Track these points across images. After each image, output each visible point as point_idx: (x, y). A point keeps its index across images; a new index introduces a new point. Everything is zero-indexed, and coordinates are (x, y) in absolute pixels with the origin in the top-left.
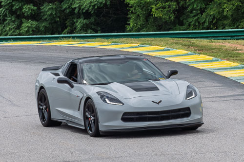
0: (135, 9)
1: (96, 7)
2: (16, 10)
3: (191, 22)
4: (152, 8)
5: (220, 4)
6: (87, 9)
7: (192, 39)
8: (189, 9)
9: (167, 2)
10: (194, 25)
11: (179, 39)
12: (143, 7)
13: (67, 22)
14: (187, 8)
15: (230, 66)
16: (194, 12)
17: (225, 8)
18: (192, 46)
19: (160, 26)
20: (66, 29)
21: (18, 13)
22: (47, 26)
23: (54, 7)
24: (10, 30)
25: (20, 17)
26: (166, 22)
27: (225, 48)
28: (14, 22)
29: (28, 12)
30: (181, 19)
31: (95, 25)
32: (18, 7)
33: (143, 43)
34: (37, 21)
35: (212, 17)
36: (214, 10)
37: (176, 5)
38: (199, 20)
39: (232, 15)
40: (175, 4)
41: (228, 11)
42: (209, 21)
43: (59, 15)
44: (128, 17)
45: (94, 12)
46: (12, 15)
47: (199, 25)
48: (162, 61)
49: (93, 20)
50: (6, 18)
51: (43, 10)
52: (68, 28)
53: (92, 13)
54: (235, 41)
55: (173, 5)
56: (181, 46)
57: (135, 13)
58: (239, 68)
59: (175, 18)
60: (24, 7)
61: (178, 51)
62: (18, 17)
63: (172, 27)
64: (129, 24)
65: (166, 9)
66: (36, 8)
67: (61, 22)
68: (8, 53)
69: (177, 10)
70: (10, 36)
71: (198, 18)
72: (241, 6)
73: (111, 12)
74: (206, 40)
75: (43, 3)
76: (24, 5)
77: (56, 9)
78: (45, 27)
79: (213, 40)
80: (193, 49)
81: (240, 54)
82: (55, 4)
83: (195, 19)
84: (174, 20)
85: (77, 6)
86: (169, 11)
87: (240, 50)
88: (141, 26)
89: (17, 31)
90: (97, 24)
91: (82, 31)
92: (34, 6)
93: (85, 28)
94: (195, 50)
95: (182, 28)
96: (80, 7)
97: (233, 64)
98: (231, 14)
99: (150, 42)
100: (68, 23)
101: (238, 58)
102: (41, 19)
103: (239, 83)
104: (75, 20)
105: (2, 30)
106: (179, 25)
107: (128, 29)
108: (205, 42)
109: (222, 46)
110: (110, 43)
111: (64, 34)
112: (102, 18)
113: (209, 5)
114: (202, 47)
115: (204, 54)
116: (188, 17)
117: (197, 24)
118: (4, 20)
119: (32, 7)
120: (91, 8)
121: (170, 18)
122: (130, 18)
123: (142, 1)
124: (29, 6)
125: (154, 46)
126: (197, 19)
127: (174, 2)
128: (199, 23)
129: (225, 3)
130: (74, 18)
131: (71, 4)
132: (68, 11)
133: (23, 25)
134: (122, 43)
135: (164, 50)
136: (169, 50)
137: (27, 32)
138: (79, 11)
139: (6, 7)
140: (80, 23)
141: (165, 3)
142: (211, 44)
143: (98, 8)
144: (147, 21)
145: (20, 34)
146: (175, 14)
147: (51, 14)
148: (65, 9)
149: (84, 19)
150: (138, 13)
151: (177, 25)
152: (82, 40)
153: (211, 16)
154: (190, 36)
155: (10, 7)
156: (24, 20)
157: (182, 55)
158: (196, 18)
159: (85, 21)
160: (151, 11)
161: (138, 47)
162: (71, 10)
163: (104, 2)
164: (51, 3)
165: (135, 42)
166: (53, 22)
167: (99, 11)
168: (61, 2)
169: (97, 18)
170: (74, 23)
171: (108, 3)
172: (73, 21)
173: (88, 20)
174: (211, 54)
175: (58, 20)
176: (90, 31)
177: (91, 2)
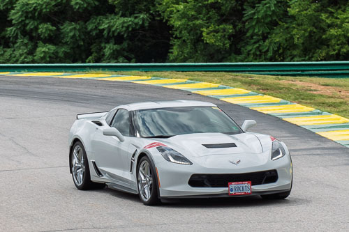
0: (180, 32)
1: (130, 29)
2: (32, 29)
3: (251, 50)
4: (202, 32)
5: (287, 28)
6: (118, 31)
8: (248, 34)
9: (221, 24)
10: (255, 54)
11: (238, 74)
12: (191, 30)
13: (92, 47)
14: (246, 33)
15: (302, 110)
16: (254, 37)
17: (294, 35)
18: (254, 84)
19: (211, 55)
20: (91, 55)
22: (69, 51)
24: (21, 55)
25: (34, 39)
26: (219, 51)
27: (296, 87)
28: (26, 45)
29: (45, 33)
30: (239, 46)
31: (127, 52)
32: (32, 27)
33: (192, 78)
34: (55, 44)
35: (277, 45)
36: (281, 37)
37: (232, 29)
38: (261, 48)
39: (303, 44)
40: (231, 27)
41: (298, 38)
42: (273, 49)
43: (83, 37)
45: (128, 36)
46: (24, 37)
49: (125, 45)
50: (17, 40)
51: (63, 31)
52: (94, 54)
53: (125, 36)
54: (308, 78)
55: (229, 29)
56: (239, 83)
57: (181, 38)
58: (314, 114)
59: (230, 45)
60: (40, 27)
61: (236, 89)
62: (31, 39)
64: (172, 53)
65: (219, 34)
66: (54, 28)
67: (85, 46)
68: (22, 87)
69: (233, 36)
70: (21, 63)
71: (260, 45)
72: (314, 32)
73: (147, 35)
74: (271, 77)
75: (64, 22)
76: (40, 23)
77: (79, 30)
78: (65, 53)
79: (280, 77)
80: (255, 87)
81: (314, 96)
82: (79, 24)
83: (255, 47)
84: (230, 49)
85: (106, 26)
86: (224, 37)
87: (315, 90)
88: (188, 54)
89: (30, 57)
91: (111, 59)
92: (52, 25)
93: (115, 56)
94: (258, 89)
95: (239, 59)
96: (110, 28)
97: (306, 109)
98: (302, 41)
99: (200, 78)
100: (94, 48)
101: (312, 101)
102: (60, 42)
103: (314, 133)
104: (103, 45)
105: (11, 55)
106: (235, 53)
107: (171, 58)
108: (270, 79)
109: (292, 85)
110: (150, 78)
111: (89, 62)
112: (137, 43)
113: (273, 29)
114: (266, 85)
115: (269, 95)
116: (247, 44)
117: (258, 53)
118: (15, 43)
119: (51, 27)
120: (124, 29)
121: (224, 44)
122: (172, 45)
123: (190, 23)
124: (46, 26)
125: (206, 83)
126: (258, 47)
127: (230, 24)
128: (260, 51)
129: (294, 28)
130: (101, 42)
131: (98, 24)
132: (94, 33)
133: (38, 49)
134: (165, 77)
135: (218, 88)
136: (225, 88)
137: (43, 59)
138: (108, 33)
140: (108, 49)
141: (219, 26)
142: (277, 81)
143: (133, 29)
144: (195, 48)
145: (33, 62)
146: (230, 40)
147: (74, 35)
148: (91, 30)
149: (115, 44)
150: (184, 38)
151: (233, 54)
152: (114, 72)
153: (275, 43)
154: (249, 69)
155: (22, 26)
156: (40, 43)
157: (242, 95)
158: (257, 45)
159: (115, 47)
160: (201, 36)
161: (185, 83)
162: (98, 31)
163: (141, 23)
164: (73, 21)
165: (182, 77)
166: (75, 46)
167: (134, 33)
168: (86, 22)
169: (130, 43)
170: (102, 48)
171: (146, 24)
172: (100, 46)
173: (119, 46)
174: (278, 96)
175: (82, 43)
176: (121, 59)
177: (124, 22)
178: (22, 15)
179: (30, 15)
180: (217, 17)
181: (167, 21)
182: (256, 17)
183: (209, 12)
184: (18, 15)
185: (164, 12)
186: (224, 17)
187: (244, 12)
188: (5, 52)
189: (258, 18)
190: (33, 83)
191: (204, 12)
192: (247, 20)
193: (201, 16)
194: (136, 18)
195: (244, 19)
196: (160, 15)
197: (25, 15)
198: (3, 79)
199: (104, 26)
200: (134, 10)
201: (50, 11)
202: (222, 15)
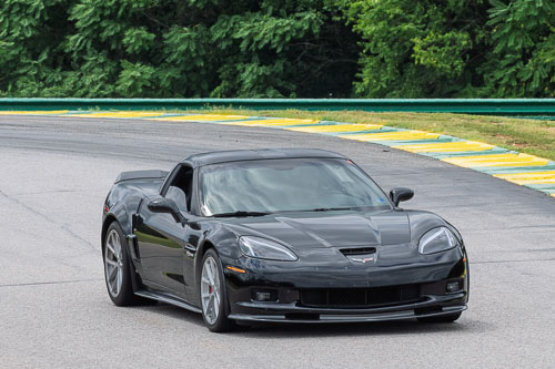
0: (375, 46)
1: (288, 39)
2: (109, 39)
3: (501, 79)
4: (414, 44)
6: (266, 41)
7: (502, 118)
8: (497, 50)
9: (448, 32)
10: (508, 86)
11: (474, 116)
12: (395, 41)
13: (220, 70)
14: (491, 48)
16: (508, 56)
18: (502, 133)
19: (429, 86)
20: (219, 85)
21: (113, 47)
22: (178, 77)
23: (194, 35)
24: (93, 84)
25: (116, 54)
26: (444, 78)
28: (102, 65)
29: (135, 44)
30: (479, 71)
31: (283, 80)
32: (112, 33)
33: (392, 122)
34: (155, 65)
35: (548, 69)
36: (553, 55)
37: (467, 40)
38: (519, 76)
40: (466, 36)
42: (540, 78)
43: (203, 53)
44: (359, 62)
45: (283, 50)
46: (100, 51)
47: (519, 87)
48: (434, 165)
49: (279, 66)
50: (85, 57)
51: (169, 42)
52: (224, 84)
53: (279, 50)
55: (462, 39)
56: (476, 132)
57: (376, 55)
59: (465, 68)
60: (127, 34)
61: (469, 142)
62: (113, 55)
63: (458, 88)
64: (360, 80)
65: (446, 48)
66: (153, 36)
67: (207, 69)
69: (469, 52)
70: (92, 97)
71: (518, 70)
73: (320, 50)
74: (533, 121)
75: (170, 26)
76: (127, 28)
77: (197, 40)
78: (173, 80)
79: (549, 122)
80: (504, 139)
82: (196, 29)
83: (510, 72)
84: (463, 75)
85: (246, 33)
86: (453, 53)
88: (387, 84)
89: (110, 87)
90: (289, 77)
91: (254, 92)
92: (149, 31)
93: (261, 86)
94: (509, 143)
95: (479, 92)
96: (251, 38)
99: (407, 122)
100: (224, 72)
102: (163, 61)
104: (239, 67)
105: (75, 83)
106: (473, 85)
107: (359, 90)
108: (530, 125)
110: (317, 122)
111: (214, 97)
112: (300, 64)
113: (542, 41)
114: (523, 136)
115: (528, 152)
116: (494, 66)
117: (514, 84)
118: (82, 61)
119: (145, 34)
120: (277, 38)
121: (453, 67)
122: (362, 66)
123: (392, 29)
124: (137, 32)
125: (417, 132)
126: (515, 73)
127: (463, 32)
128: (518, 80)
130: (236, 62)
131: (232, 28)
132: (223, 46)
133: (124, 73)
134: (344, 120)
135: (438, 140)
136: (449, 140)
137: (132, 90)
138: (249, 46)
139: (87, 33)
140: (250, 72)
141: (443, 34)
142: (544, 129)
143: (293, 40)
144: (402, 73)
145: (114, 95)
146: (464, 59)
147: (187, 50)
148: (219, 40)
149: (261, 65)
150: (381, 55)
151: (469, 85)
152: (254, 112)
153: (545, 66)
154: (498, 110)
155: (94, 31)
156: (124, 63)
157: (480, 153)
158: (513, 69)
159: (262, 70)
160: (412, 51)
161: (380, 131)
162: (231, 43)
163: (306, 28)
164: (186, 25)
165: (374, 120)
166: (189, 69)
167: (295, 47)
168: (209, 26)
169: (289, 64)
170: (238, 72)
171: (316, 30)
172: (236, 67)
173: (268, 68)
174: (544, 153)
175: (202, 64)
176: (271, 92)
177: (277, 27)
178: (95, 13)
179: (107, 13)
180: (440, 19)
181: (352, 23)
182: (510, 19)
183: (426, 9)
184: (87, 13)
185: (347, 8)
186: (455, 19)
187: (490, 11)
188: (64, 77)
189: (513, 21)
190: (109, 129)
191: (418, 9)
192: (494, 25)
193: (413, 16)
194: (299, 19)
195: (488, 23)
196: (340, 14)
197: (99, 13)
198: (56, 123)
199: (242, 33)
200: (296, 6)
201: (145, 7)
202: (451, 15)
